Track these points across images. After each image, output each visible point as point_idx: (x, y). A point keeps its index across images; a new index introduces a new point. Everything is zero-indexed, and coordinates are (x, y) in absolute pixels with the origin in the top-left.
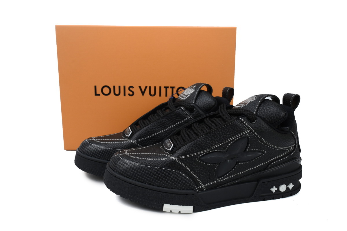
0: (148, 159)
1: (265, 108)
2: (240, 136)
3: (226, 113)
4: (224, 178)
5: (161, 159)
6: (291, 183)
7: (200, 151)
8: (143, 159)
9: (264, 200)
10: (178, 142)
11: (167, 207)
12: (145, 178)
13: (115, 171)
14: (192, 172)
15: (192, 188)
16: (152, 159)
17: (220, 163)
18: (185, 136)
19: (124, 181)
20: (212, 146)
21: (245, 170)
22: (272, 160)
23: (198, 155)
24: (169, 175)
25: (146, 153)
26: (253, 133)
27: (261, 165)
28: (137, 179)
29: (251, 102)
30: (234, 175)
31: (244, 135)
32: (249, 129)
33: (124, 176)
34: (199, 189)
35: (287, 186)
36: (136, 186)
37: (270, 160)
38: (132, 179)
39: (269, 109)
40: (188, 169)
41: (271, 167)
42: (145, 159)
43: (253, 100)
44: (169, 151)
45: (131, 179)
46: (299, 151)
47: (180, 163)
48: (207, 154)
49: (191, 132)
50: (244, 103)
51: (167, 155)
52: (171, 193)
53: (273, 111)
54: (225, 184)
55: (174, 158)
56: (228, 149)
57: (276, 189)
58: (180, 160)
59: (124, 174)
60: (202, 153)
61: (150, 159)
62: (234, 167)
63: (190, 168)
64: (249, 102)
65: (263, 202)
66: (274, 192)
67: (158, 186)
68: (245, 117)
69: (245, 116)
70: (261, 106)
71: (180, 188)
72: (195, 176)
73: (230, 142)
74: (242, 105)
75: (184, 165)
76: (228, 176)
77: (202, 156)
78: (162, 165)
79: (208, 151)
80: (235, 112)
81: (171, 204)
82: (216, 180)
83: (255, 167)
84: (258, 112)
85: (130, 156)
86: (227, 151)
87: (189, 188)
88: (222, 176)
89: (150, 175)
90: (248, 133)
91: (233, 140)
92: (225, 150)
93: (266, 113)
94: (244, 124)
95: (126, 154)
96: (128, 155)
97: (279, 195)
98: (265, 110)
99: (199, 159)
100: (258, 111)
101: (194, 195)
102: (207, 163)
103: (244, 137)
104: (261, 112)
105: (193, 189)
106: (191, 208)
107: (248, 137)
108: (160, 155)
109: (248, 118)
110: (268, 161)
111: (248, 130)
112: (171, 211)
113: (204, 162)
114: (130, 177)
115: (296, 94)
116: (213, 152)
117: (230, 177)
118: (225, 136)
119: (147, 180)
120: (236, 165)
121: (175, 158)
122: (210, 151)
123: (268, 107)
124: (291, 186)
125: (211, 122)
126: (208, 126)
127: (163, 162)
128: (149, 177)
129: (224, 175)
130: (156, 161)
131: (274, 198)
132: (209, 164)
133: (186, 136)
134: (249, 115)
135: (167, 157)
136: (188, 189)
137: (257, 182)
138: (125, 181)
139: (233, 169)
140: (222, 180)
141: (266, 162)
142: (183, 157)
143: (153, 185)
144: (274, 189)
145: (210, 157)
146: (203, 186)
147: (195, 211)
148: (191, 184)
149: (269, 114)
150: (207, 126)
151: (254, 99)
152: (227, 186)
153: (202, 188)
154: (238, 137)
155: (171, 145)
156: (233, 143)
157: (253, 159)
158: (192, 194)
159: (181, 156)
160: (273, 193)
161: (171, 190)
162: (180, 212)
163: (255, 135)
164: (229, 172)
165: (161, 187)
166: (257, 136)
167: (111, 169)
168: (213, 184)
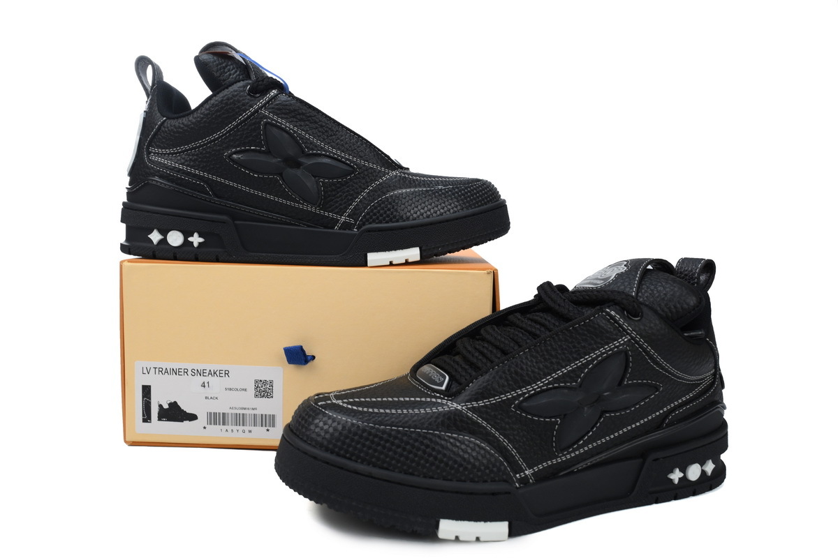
0: (394, 411)
1: (652, 287)
2: (609, 351)
3: (564, 300)
4: (574, 451)
5: (428, 410)
6: (709, 459)
7: (520, 388)
8: (382, 411)
9: (657, 502)
10: (460, 370)
11: (447, 527)
12: (393, 458)
13: (314, 443)
14: (501, 438)
15: (505, 477)
16: (405, 411)
17: (565, 415)
18: (473, 356)
19: (339, 467)
20: (545, 375)
21: (618, 431)
22: (672, 405)
23: (514, 398)
24: (434, 453)
25: (384, 399)
26: (637, 342)
27: (650, 418)
28: (373, 460)
29: (619, 276)
30: (595, 444)
31: (617, 347)
32: (628, 334)
33: (338, 455)
34: (522, 481)
35: (701, 467)
36: (372, 477)
37: (669, 407)
38: (359, 461)
39: (662, 289)
40: (493, 431)
41: (671, 424)
42: (388, 411)
43: (623, 271)
44: (442, 390)
45: (357, 462)
46: (720, 386)
47: (475, 417)
48: (536, 394)
49: (486, 345)
50: (599, 277)
51: (439, 401)
52: (457, 492)
53: (671, 293)
54: (574, 465)
55: (459, 408)
56: (583, 380)
57: (681, 475)
58: (473, 410)
59: (336, 450)
60: (525, 393)
61: (399, 411)
62: (596, 424)
63: (497, 430)
64: (613, 275)
65: (655, 506)
66: (676, 482)
67: (425, 477)
68: (617, 307)
69: (616, 304)
70: (643, 282)
71: (476, 479)
72: (510, 447)
73: (588, 363)
74: (599, 282)
75: (484, 424)
76: (582, 446)
77: (526, 399)
78: (430, 424)
79: (538, 388)
80: (587, 297)
81: (457, 519)
82: (556, 457)
83: (638, 424)
84: (640, 297)
85: (345, 405)
86: (580, 386)
87: (497, 479)
88: (569, 447)
89: (404, 449)
90: (625, 342)
91: (593, 360)
92: (576, 382)
93: (658, 297)
94: (616, 321)
95: (334, 402)
96: (341, 404)
97: (689, 489)
98: (655, 292)
99: (519, 407)
100: (640, 294)
101: (510, 493)
102: (536, 416)
103: (619, 352)
104: (646, 295)
105: (508, 481)
106: (503, 527)
107: (626, 353)
108: (421, 401)
109: (623, 309)
110: (665, 409)
111: (625, 336)
112: (457, 538)
113: (530, 414)
114: (353, 458)
115: (707, 258)
116: (551, 388)
117: (586, 449)
118: (574, 350)
119: (398, 461)
120: (600, 418)
121: (462, 406)
122: (543, 386)
123: (660, 284)
124: (710, 467)
125: (529, 323)
126: (526, 331)
127: (432, 417)
128: (401, 455)
129: (574, 444)
130: (415, 416)
131: (676, 497)
132: (542, 417)
133: (477, 354)
134: (625, 302)
135: (442, 405)
136: (495, 481)
137: (641, 460)
138: (342, 468)
139: (593, 428)
140: (568, 457)
141: (661, 412)
142: (481, 403)
143: (412, 474)
144: (676, 476)
145: (543, 400)
146: (527, 472)
147: (513, 533)
148: (503, 468)
149: (663, 299)
150: (523, 331)
151: (623, 269)
152: (579, 471)
153: (526, 476)
154: (604, 353)
155: (445, 378)
156: (595, 366)
157: (636, 404)
158: (506, 493)
159: (477, 401)
160: (674, 484)
161: (454, 485)
162: (478, 539)
163: (641, 346)
164: (584, 436)
165: (432, 478)
166: (645, 350)
167: (301, 439)
168: (549, 466)
